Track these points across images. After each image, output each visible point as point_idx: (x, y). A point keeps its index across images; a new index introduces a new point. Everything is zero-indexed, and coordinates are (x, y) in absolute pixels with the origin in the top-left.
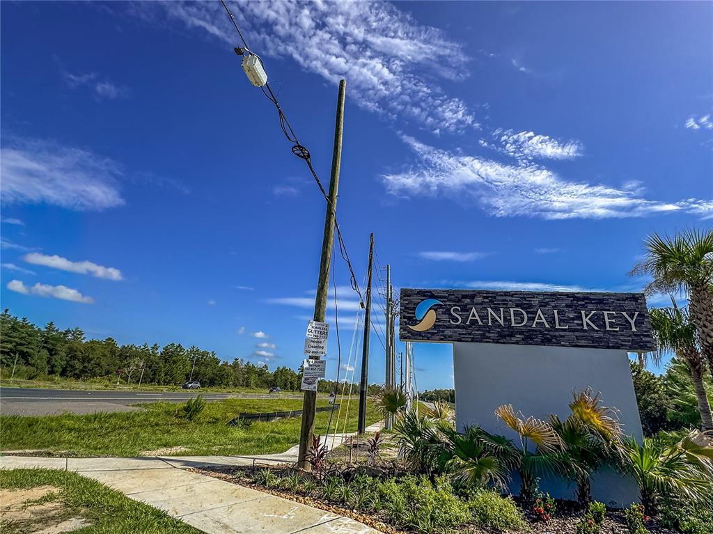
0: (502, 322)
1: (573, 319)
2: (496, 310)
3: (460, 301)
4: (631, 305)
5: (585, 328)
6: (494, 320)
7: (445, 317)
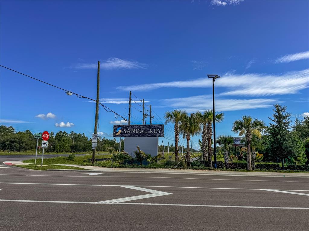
0: (134, 132)
1: (148, 131)
2: (133, 129)
3: (126, 127)
4: (160, 127)
5: (150, 132)
6: (133, 132)
7: (123, 131)
